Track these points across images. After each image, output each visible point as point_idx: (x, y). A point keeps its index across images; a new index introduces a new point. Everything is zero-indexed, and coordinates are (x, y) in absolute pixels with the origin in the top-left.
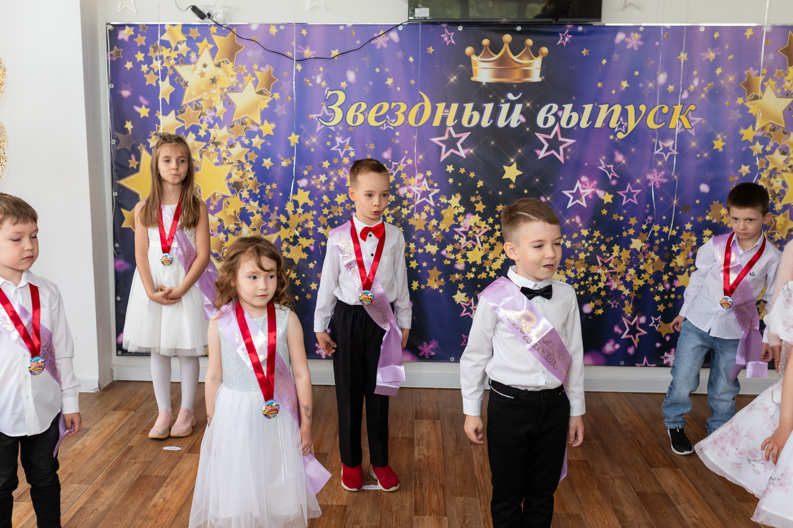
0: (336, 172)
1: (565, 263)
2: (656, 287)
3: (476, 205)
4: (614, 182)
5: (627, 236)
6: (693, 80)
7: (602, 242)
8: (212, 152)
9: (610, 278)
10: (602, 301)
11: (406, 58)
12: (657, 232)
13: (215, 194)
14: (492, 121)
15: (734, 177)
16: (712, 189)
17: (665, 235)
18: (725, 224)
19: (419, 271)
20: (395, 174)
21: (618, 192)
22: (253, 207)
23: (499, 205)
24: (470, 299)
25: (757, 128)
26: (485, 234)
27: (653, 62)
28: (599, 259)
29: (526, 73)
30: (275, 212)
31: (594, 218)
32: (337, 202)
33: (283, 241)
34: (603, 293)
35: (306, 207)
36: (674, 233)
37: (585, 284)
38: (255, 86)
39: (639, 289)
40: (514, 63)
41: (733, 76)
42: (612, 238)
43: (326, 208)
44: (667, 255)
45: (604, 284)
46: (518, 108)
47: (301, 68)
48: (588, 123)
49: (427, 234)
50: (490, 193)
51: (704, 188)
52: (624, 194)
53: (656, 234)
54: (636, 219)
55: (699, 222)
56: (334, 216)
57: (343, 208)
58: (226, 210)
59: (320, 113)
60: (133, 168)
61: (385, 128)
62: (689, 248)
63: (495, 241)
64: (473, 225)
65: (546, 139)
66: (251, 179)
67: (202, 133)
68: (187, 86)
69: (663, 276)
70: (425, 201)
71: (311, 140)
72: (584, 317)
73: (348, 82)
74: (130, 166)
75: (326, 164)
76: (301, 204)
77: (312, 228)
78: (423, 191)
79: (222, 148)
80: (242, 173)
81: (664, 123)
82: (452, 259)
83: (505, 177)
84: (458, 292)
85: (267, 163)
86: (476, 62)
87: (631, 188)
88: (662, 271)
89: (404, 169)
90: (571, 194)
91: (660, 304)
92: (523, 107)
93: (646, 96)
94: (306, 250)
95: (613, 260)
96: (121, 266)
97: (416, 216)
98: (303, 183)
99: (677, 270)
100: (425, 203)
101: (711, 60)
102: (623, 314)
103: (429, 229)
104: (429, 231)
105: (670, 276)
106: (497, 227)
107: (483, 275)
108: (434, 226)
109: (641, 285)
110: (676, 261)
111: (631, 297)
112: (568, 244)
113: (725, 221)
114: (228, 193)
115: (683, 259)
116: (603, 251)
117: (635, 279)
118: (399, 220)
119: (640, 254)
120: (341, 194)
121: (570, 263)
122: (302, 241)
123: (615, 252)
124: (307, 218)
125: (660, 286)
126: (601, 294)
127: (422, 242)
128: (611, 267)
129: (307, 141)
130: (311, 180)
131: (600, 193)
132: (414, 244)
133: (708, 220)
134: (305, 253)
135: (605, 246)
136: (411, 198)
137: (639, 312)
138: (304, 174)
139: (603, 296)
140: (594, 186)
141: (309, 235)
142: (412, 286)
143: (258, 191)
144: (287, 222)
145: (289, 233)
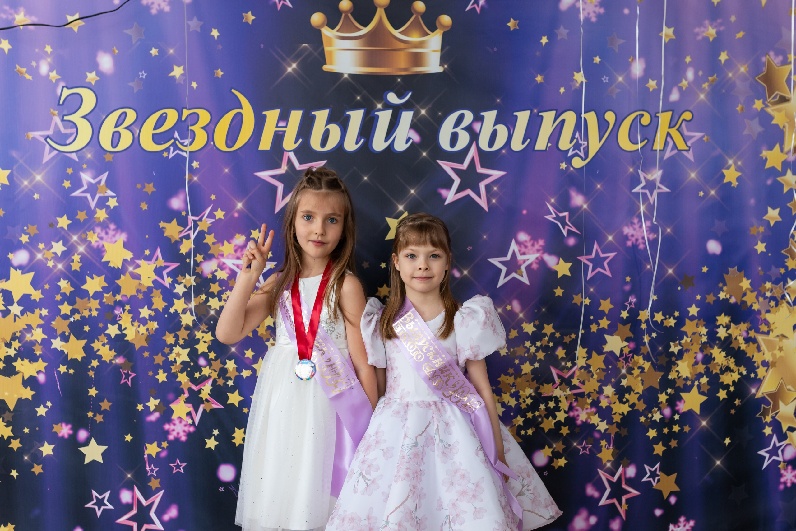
0: (83, 236)
1: (499, 383)
2: (650, 415)
4: (571, 241)
5: (597, 330)
6: (685, 72)
7: (558, 343)
9: (575, 404)
10: (563, 444)
11: (206, 31)
12: (646, 322)
14: (362, 140)
15: (758, 228)
16: (725, 249)
17: (659, 326)
18: (749, 304)
19: (245, 410)
20: (193, 236)
21: (579, 258)
23: (382, 286)
25: (786, 149)
27: (621, 41)
28: (554, 371)
29: (417, 59)
31: (542, 302)
32: (87, 291)
34: (565, 431)
35: (28, 304)
36: (671, 322)
37: (534, 416)
39: (621, 419)
40: (394, 40)
41: (746, 66)
42: (573, 336)
43: (66, 303)
44: (663, 360)
45: (566, 415)
46: (407, 117)
47: (10, 47)
48: (523, 143)
49: (256, 343)
50: (366, 265)
51: (714, 247)
52: (588, 260)
53: (644, 326)
54: (611, 303)
55: (709, 303)
56: (83, 318)
57: (98, 301)
59: (48, 129)
61: (171, 155)
62: (696, 347)
65: (458, 172)
69: (659, 395)
71: (34, 178)
73: (99, 73)
75: (63, 222)
76: (16, 297)
77: (40, 342)
81: (646, 141)
83: (389, 237)
86: (330, 39)
87: (599, 251)
88: (658, 387)
89: (209, 228)
90: (502, 263)
91: (657, 444)
92: (414, 116)
93: (614, 97)
95: (578, 373)
98: (20, 257)
99: (680, 384)
101: (711, 39)
102: (599, 463)
103: (259, 334)
104: (261, 338)
105: (670, 395)
109: (626, 414)
110: (677, 369)
111: (610, 434)
113: (750, 298)
115: (688, 366)
116: (560, 357)
117: (615, 403)
118: (205, 319)
119: (620, 361)
120: (94, 276)
121: (508, 382)
122: (22, 365)
123: (580, 359)
124: (29, 323)
125: (656, 413)
126: (561, 432)
127: (248, 358)
128: (575, 385)
129: (26, 180)
130: (36, 252)
131: (551, 260)
132: (233, 361)
133: (723, 299)
134: (29, 388)
135: (564, 349)
136: (226, 279)
137: (625, 459)
138: (21, 241)
139: (565, 435)
140: (540, 248)
141: (36, 354)
142: (234, 438)
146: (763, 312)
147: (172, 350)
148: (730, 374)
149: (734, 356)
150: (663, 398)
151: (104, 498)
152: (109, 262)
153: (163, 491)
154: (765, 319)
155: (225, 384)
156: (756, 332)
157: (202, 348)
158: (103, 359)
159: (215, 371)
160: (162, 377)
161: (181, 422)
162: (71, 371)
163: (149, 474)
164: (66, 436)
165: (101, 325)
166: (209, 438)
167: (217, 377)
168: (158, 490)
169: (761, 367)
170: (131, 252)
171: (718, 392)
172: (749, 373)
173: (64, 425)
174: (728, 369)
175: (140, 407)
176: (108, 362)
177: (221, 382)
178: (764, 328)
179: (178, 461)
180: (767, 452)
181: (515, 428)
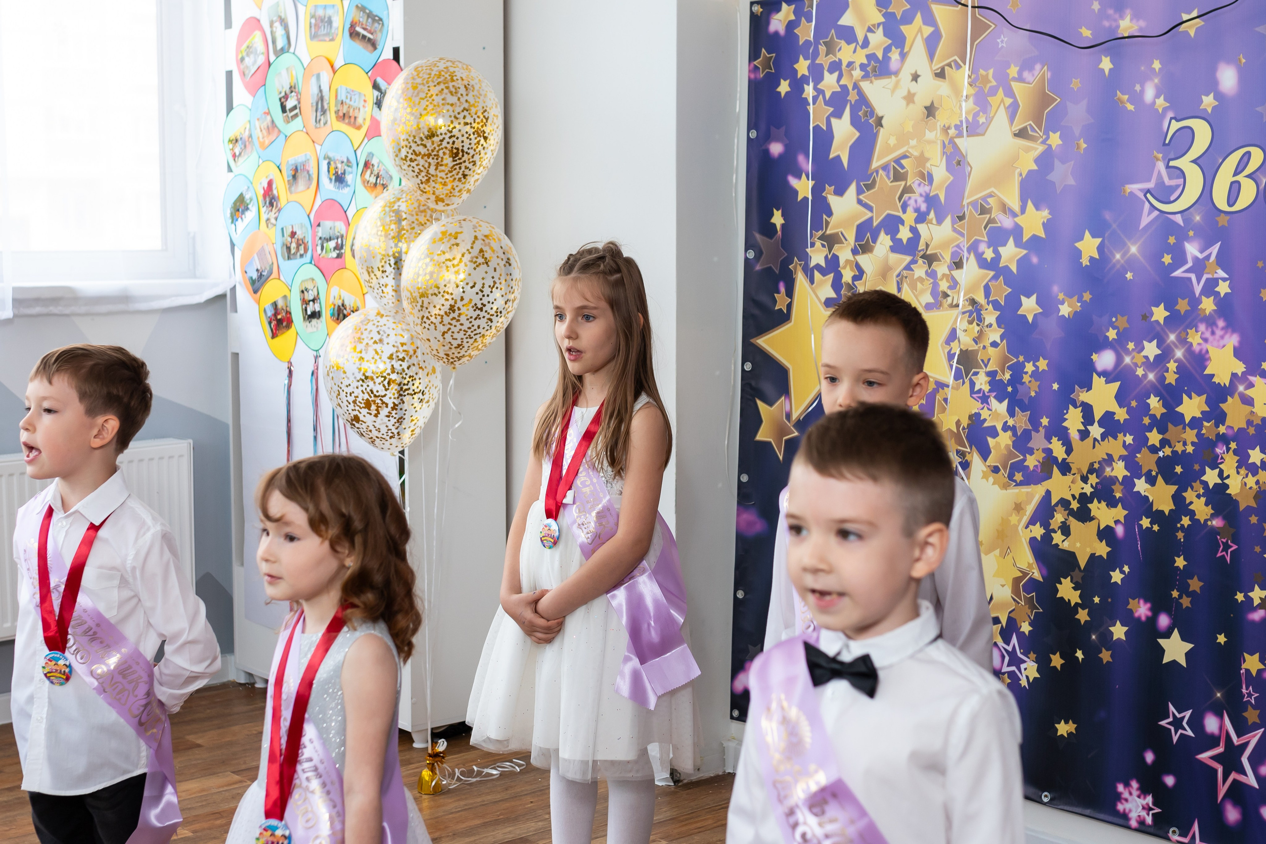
0: (1183, 334)
8: (920, 279)
22: (997, 415)
30: (1042, 430)
32: (1181, 416)
33: (1057, 504)
35: (1109, 423)
38: (1012, 118)
43: (1155, 429)
47: (1111, 66)
56: (1175, 453)
57: (1195, 431)
59: (1149, 180)
60: (781, 310)
66: (994, 344)
67: (904, 234)
68: (882, 126)
71: (1128, 250)
73: (1218, 96)
74: (776, 307)
75: (1160, 314)
76: (1098, 415)
77: (1120, 478)
79: (941, 269)
80: (977, 328)
85: (1029, 306)
94: (1106, 534)
96: (750, 525)
98: (1105, 360)
114: (948, 377)
120: (1193, 394)
122: (1099, 509)
124: (1110, 452)
129: (1118, 252)
130: (1123, 354)
134: (1104, 541)
138: (1107, 337)
141: (1115, 496)
143: (1007, 376)
144: (1066, 456)
145: (1070, 487)
151: (1183, 718)
152: (1212, 376)
153: (1261, 730)
158: (1196, 517)
162: (1156, 528)
163: (1246, 699)
164: (1144, 618)
165: (1197, 466)
170: (1244, 362)
173: (1142, 602)
175: (1240, 597)
176: (1202, 521)
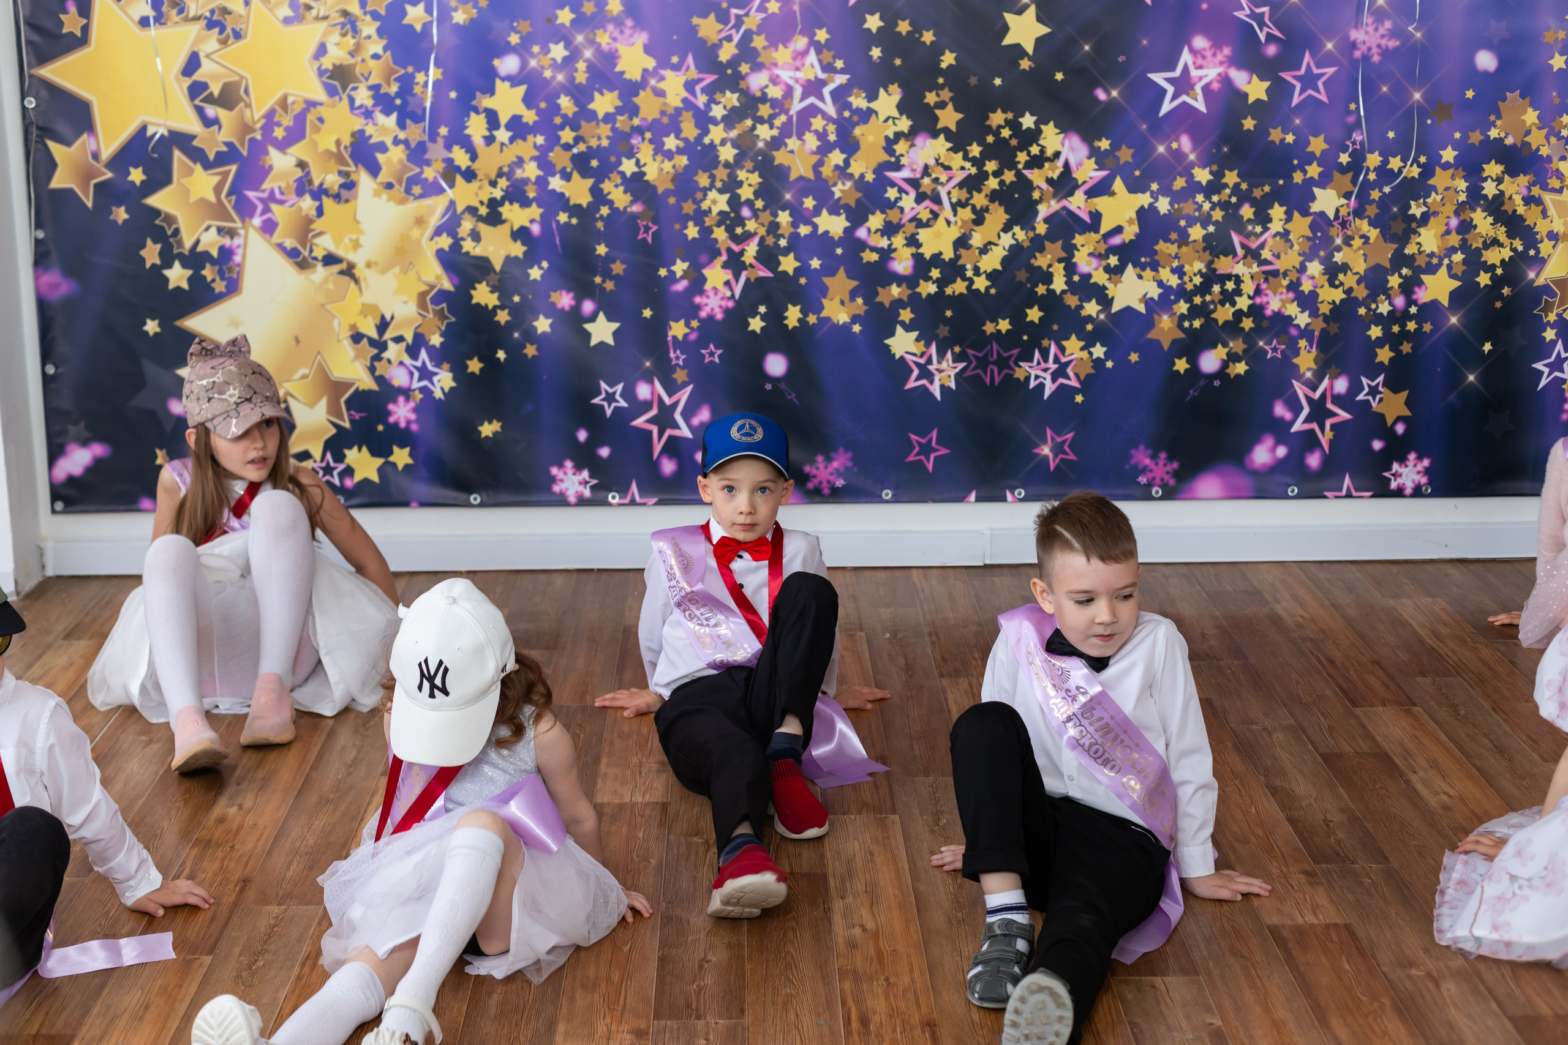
1: (1156, 252)
2: (1373, 306)
3: (938, 112)
4: (1271, 50)
5: (1303, 181)
7: (1244, 197)
9: (1264, 286)
10: (1244, 342)
12: (1375, 169)
13: (284, 98)
15: (1556, 32)
16: (1503, 64)
17: (1394, 177)
18: (1534, 147)
19: (803, 281)
20: (737, 38)
21: (1282, 74)
22: (384, 130)
23: (994, 111)
24: (928, 345)
26: (961, 185)
28: (1236, 239)
30: (440, 141)
31: (1224, 139)
32: (595, 113)
33: (463, 213)
34: (1247, 324)
35: (518, 129)
36: (1415, 172)
37: (1204, 302)
39: (1331, 310)
42: (1267, 189)
43: (567, 129)
44: (1398, 227)
45: (1250, 302)
49: (819, 188)
50: (973, 81)
51: (1486, 61)
52: (1294, 77)
53: (1372, 176)
54: (1326, 141)
55: (1473, 144)
56: (589, 148)
57: (609, 126)
58: (315, 137)
60: (71, 33)
62: (1449, 209)
63: (985, 202)
64: (931, 162)
66: (376, 57)
69: (1389, 278)
70: (812, 105)
72: (1202, 383)
74: (65, 31)
75: (565, 16)
76: (504, 119)
77: (533, 179)
78: (809, 81)
80: (353, 41)
82: (882, 249)
83: (1008, 41)
84: (899, 329)
85: (415, 15)
87: (1312, 64)
88: (1388, 266)
89: (759, 26)
90: (1168, 80)
91: (1382, 347)
94: (521, 234)
95: (1270, 242)
96: (54, 286)
97: (792, 143)
98: (508, 64)
99: (1421, 261)
100: (813, 111)
102: (1294, 372)
103: (824, 175)
104: (825, 181)
105: (1405, 277)
106: (991, 166)
107: (958, 287)
108: (837, 167)
109: (1338, 302)
111: (1313, 331)
112: (1163, 205)
113: (1536, 139)
114: (320, 95)
115: (1435, 236)
116: (1245, 219)
117: (1322, 287)
118: (751, 154)
119: (1333, 226)
120: (605, 91)
121: (1168, 252)
122: (511, 210)
123: (1275, 221)
124: (520, 154)
125: (1382, 302)
126: (1242, 325)
127: (807, 209)
128: (1265, 260)
130: (528, 57)
131: (1239, 78)
132: (787, 212)
133: (1495, 139)
134: (519, 242)
135: (1252, 207)
136: (779, 97)
137: (1333, 367)
138: (509, 43)
139: (1247, 329)
140: (1225, 59)
141: (528, 197)
142: (786, 318)
143: (394, 88)
144: (469, 163)
145: (477, 194)
146: (1555, 159)
147: (705, 195)
148: (1497, 249)
149: (1505, 223)
150: (1394, 281)
151: (615, 393)
152: (623, 73)
153: (690, 387)
154: (1557, 170)
155: (776, 245)
156: (1541, 188)
157: (746, 193)
158: (616, 205)
159: (763, 225)
160: (692, 232)
161: (716, 294)
162: (574, 221)
163: (674, 362)
164: (567, 308)
165: (613, 159)
166: (754, 317)
167: (764, 233)
168: (685, 385)
169: (1546, 240)
170: (655, 58)
171: (1478, 275)
172: (1527, 249)
173: (564, 293)
174: (1495, 242)
175: (663, 272)
176: (621, 208)
177: (770, 241)
178: (1555, 183)
179: (712, 346)
180: (1545, 365)
181: (1176, 318)
